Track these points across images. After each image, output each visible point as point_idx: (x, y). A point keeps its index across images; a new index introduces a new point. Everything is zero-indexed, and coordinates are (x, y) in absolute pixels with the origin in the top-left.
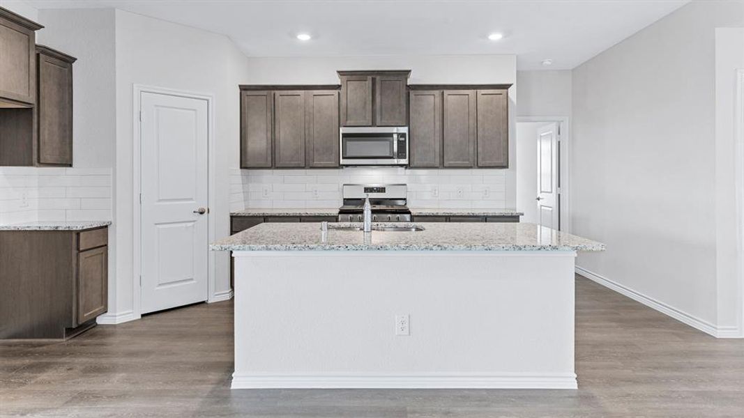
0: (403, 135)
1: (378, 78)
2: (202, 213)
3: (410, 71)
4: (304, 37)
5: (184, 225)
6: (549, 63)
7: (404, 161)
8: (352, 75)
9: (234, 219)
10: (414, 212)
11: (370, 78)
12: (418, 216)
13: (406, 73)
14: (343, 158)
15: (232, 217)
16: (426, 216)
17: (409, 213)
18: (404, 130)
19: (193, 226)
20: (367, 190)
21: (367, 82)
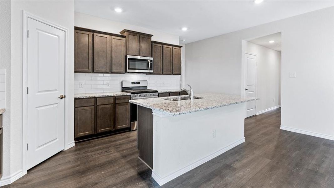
0: (151, 61)
1: (141, 36)
2: (62, 98)
3: (152, 35)
4: (118, 10)
5: (52, 106)
6: (185, 41)
7: (152, 71)
8: (131, 32)
9: (76, 100)
10: (159, 91)
11: (138, 35)
12: (161, 93)
13: (151, 36)
14: (129, 69)
15: (75, 99)
16: (163, 93)
17: (157, 92)
18: (152, 59)
19: (57, 106)
20: (133, 83)
21: (137, 37)
